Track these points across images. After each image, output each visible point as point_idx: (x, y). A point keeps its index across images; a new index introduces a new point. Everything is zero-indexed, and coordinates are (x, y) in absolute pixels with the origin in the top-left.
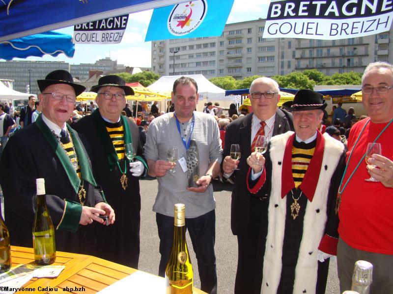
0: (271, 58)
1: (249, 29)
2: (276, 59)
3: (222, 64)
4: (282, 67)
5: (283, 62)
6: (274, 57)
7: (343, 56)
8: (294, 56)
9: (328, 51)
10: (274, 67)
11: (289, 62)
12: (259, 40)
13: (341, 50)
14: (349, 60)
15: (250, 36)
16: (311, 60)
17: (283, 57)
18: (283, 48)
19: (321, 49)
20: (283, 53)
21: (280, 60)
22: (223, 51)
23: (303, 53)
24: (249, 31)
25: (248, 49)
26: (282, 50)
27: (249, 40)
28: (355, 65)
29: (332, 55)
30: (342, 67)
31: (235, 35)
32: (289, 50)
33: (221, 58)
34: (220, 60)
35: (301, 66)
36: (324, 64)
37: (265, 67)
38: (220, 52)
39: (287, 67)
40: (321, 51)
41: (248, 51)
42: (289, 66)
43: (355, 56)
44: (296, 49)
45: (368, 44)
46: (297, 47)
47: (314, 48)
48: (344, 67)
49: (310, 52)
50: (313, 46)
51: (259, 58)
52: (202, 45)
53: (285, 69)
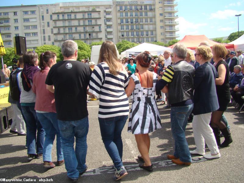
0: (35, 34)
1: (14, 12)
2: (39, 34)
4: (45, 40)
5: (44, 37)
6: (37, 33)
7: (86, 32)
9: (76, 29)
10: (38, 40)
11: (49, 36)
12: (24, 21)
13: (84, 28)
14: (90, 35)
15: (16, 17)
16: (65, 35)
17: (44, 33)
18: (44, 26)
19: (71, 27)
20: (44, 30)
21: (43, 35)
23: (59, 30)
25: (15, 27)
26: (43, 28)
27: (16, 21)
28: (94, 38)
29: (79, 32)
30: (86, 39)
31: (3, 16)
32: (48, 28)
35: (59, 39)
36: (74, 37)
37: (31, 41)
40: (71, 29)
41: (16, 29)
42: (49, 39)
43: (94, 32)
45: (101, 25)
46: (54, 26)
47: (66, 27)
48: (87, 39)
49: (64, 29)
50: (65, 25)
53: (47, 41)
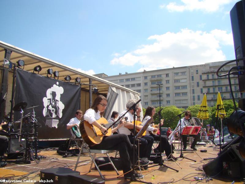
0: (185, 94)
1: (167, 74)
2: (189, 94)
3: (146, 98)
4: (194, 99)
5: (194, 97)
6: (187, 93)
7: (238, 91)
8: (202, 92)
9: (227, 88)
10: (187, 100)
11: (199, 96)
12: (175, 82)
13: (235, 87)
14: (241, 94)
15: (167, 79)
16: (214, 94)
17: (193, 93)
18: (193, 86)
19: (221, 86)
20: (193, 90)
21: (192, 95)
22: (147, 89)
23: (209, 89)
24: (167, 75)
25: (167, 88)
26: (193, 88)
27: (168, 82)
30: (237, 99)
31: (156, 78)
32: (198, 88)
33: (146, 94)
34: (145, 96)
36: (225, 96)
37: (180, 100)
38: (145, 90)
39: (197, 99)
40: (221, 88)
41: (167, 89)
44: (203, 87)
46: (204, 86)
47: (216, 86)
49: (214, 89)
50: (215, 85)
51: (176, 94)
52: (130, 85)
53: (196, 101)
